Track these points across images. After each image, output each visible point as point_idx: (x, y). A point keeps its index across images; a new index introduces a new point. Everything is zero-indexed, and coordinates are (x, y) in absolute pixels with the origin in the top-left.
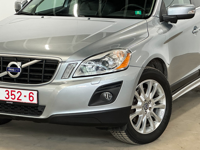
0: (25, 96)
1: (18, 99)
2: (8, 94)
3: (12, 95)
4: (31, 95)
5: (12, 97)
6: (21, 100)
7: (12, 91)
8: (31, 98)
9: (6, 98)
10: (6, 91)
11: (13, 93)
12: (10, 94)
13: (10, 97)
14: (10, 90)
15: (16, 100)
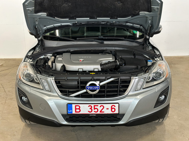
0: (108, 109)
1: (101, 112)
2: (91, 109)
3: (95, 109)
4: (113, 107)
5: (95, 110)
6: (103, 112)
7: (94, 106)
8: (113, 110)
9: (89, 112)
10: (89, 106)
11: (96, 107)
12: (93, 108)
13: (93, 110)
14: (93, 105)
15: (99, 113)
